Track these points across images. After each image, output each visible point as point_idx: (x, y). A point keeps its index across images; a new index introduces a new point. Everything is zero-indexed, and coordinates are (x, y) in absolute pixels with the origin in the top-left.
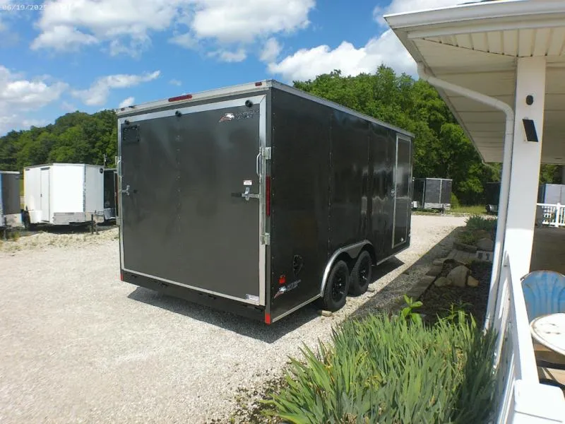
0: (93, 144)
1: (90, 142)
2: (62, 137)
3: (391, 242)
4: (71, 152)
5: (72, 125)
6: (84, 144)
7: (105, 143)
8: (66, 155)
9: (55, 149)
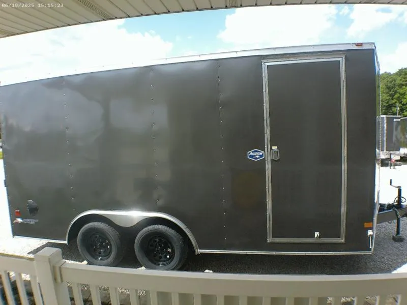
1: (390, 95)
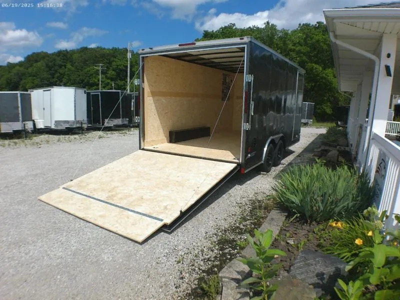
0: (53, 75)
2: (30, 70)
3: (291, 137)
4: (37, 82)
5: (37, 61)
6: (46, 75)
7: (61, 74)
8: (33, 83)
9: (25, 79)
